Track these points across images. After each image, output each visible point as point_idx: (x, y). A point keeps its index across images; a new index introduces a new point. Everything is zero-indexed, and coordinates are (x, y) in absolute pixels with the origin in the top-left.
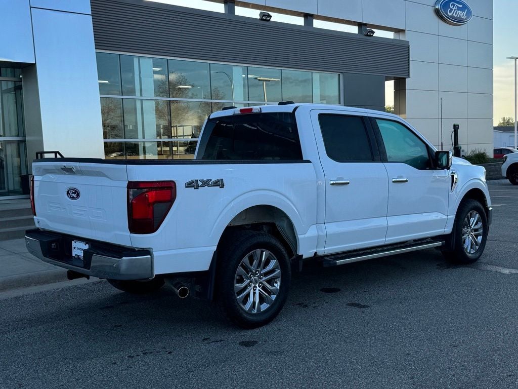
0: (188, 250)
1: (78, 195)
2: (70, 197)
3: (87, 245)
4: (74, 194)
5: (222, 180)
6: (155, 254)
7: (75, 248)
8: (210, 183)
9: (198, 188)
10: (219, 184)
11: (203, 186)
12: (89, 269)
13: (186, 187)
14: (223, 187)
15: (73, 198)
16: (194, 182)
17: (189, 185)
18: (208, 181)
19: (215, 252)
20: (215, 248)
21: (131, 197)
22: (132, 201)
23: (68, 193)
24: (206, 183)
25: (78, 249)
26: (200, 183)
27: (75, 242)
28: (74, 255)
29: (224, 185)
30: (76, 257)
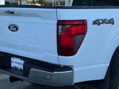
0: (93, 66)
1: (17, 29)
2: (11, 30)
3: (23, 61)
4: (14, 28)
5: (113, 19)
6: (75, 69)
7: (13, 62)
8: (106, 21)
9: (99, 25)
10: (111, 22)
11: (102, 23)
12: (27, 77)
13: (93, 24)
14: (113, 24)
15: (13, 31)
16: (97, 21)
17: (95, 23)
18: (105, 20)
19: (108, 67)
20: (108, 65)
21: (60, 31)
22: (61, 33)
23: (9, 27)
24: (104, 21)
25: (16, 62)
26: (101, 22)
27: (14, 58)
28: (12, 66)
29: (114, 23)
30: (14, 67)
